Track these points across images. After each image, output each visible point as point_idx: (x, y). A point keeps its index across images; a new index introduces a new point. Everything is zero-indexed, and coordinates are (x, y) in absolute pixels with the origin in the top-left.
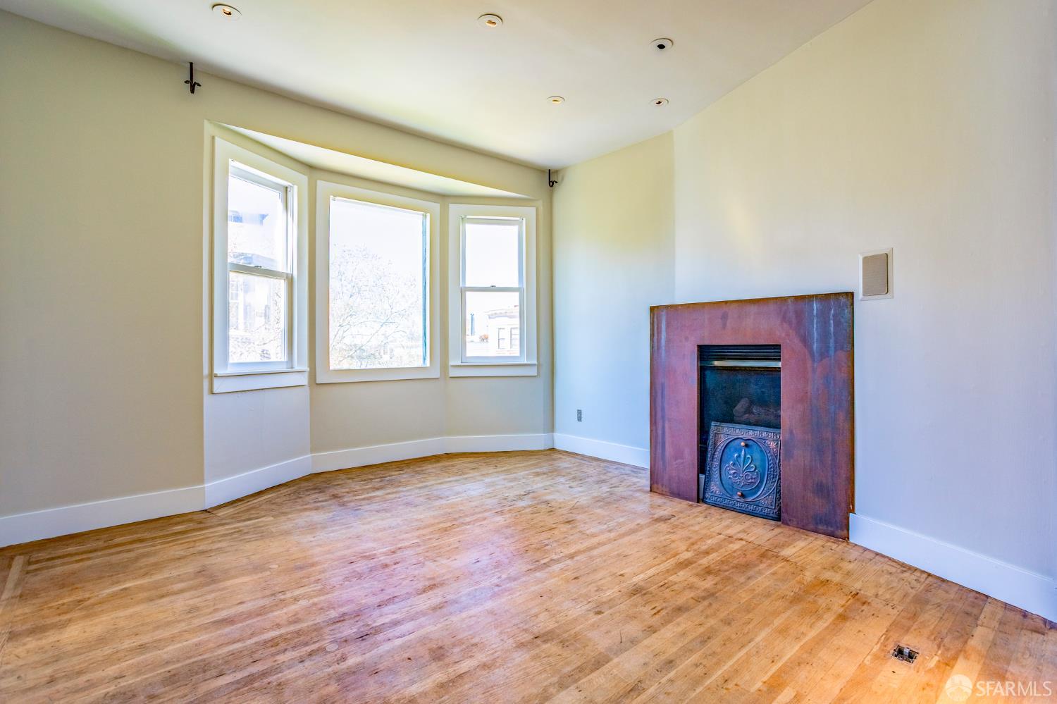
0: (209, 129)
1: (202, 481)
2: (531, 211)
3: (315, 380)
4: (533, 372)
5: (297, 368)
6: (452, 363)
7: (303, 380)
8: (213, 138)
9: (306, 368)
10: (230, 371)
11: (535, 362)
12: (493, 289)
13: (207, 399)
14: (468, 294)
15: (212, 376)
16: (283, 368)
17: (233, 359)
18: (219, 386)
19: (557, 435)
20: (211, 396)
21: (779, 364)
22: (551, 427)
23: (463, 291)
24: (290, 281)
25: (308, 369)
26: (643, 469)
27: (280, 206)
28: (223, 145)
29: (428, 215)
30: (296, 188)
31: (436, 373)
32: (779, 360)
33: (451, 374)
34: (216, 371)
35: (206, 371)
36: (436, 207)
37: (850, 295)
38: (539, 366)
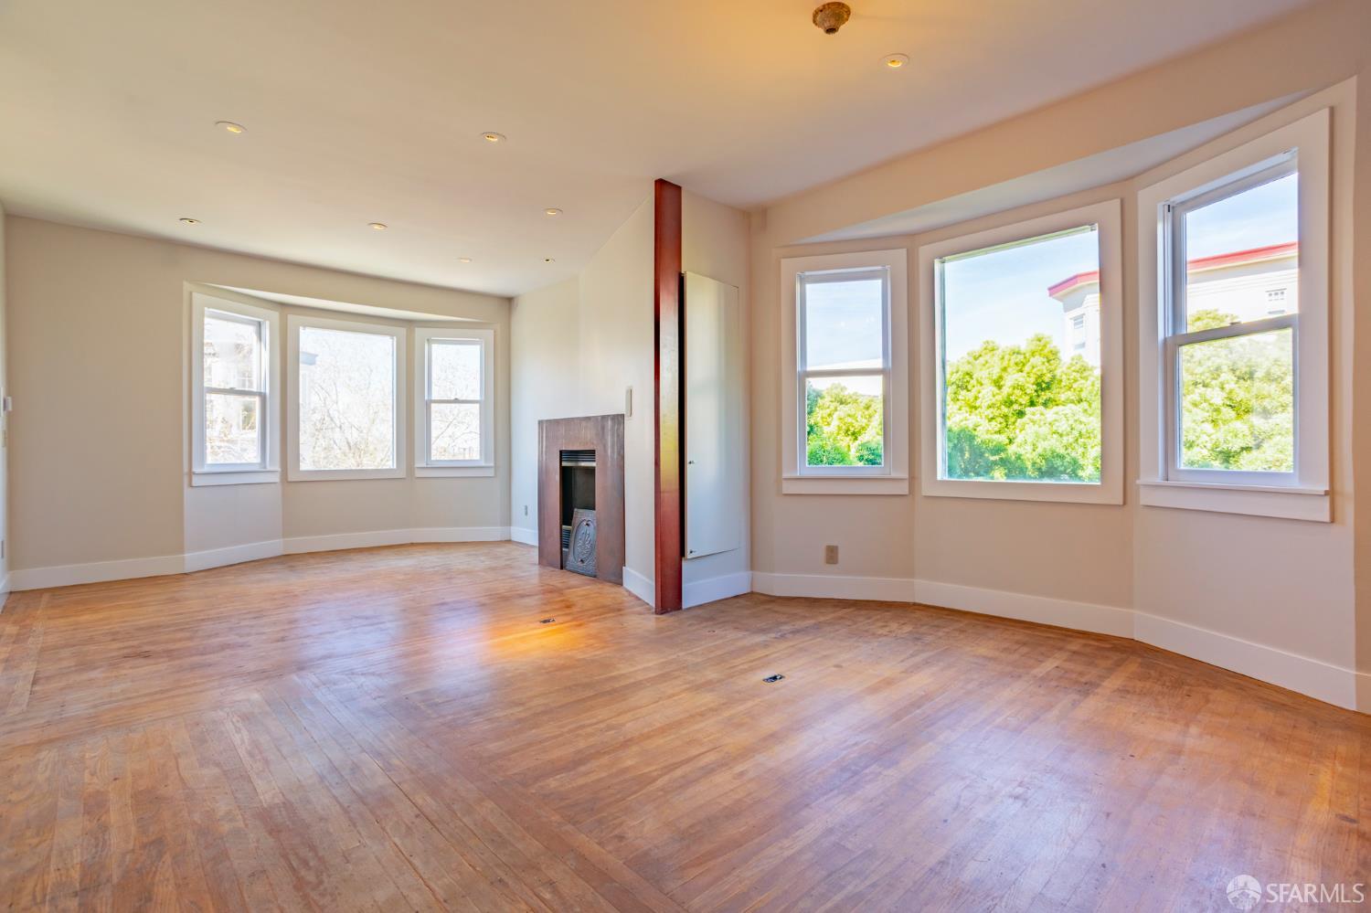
0: (187, 286)
1: (183, 552)
2: (489, 334)
3: (286, 479)
4: (491, 473)
5: (269, 468)
6: (417, 465)
7: (276, 478)
8: (191, 293)
9: (278, 468)
10: (206, 469)
11: (492, 464)
12: (456, 401)
13: (187, 491)
14: (433, 405)
15: (191, 473)
16: (257, 468)
17: (210, 460)
18: (196, 481)
19: (513, 529)
20: (190, 489)
21: (593, 464)
22: (508, 521)
23: (428, 404)
24: (263, 396)
25: (279, 469)
26: (533, 546)
27: (255, 337)
28: (198, 298)
29: (395, 338)
30: (268, 323)
31: (402, 475)
32: (594, 461)
33: (417, 476)
34: (194, 470)
35: (186, 470)
36: (403, 331)
37: (623, 416)
38: (496, 467)
